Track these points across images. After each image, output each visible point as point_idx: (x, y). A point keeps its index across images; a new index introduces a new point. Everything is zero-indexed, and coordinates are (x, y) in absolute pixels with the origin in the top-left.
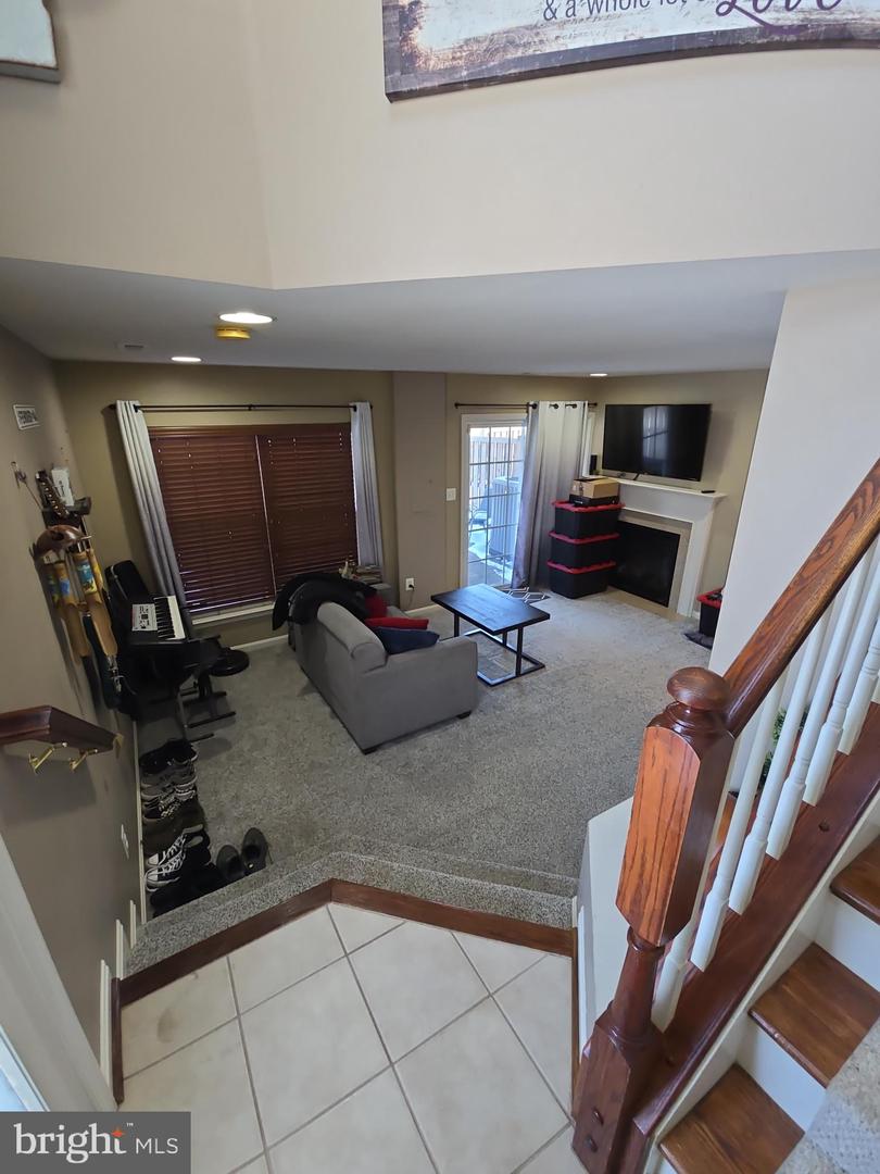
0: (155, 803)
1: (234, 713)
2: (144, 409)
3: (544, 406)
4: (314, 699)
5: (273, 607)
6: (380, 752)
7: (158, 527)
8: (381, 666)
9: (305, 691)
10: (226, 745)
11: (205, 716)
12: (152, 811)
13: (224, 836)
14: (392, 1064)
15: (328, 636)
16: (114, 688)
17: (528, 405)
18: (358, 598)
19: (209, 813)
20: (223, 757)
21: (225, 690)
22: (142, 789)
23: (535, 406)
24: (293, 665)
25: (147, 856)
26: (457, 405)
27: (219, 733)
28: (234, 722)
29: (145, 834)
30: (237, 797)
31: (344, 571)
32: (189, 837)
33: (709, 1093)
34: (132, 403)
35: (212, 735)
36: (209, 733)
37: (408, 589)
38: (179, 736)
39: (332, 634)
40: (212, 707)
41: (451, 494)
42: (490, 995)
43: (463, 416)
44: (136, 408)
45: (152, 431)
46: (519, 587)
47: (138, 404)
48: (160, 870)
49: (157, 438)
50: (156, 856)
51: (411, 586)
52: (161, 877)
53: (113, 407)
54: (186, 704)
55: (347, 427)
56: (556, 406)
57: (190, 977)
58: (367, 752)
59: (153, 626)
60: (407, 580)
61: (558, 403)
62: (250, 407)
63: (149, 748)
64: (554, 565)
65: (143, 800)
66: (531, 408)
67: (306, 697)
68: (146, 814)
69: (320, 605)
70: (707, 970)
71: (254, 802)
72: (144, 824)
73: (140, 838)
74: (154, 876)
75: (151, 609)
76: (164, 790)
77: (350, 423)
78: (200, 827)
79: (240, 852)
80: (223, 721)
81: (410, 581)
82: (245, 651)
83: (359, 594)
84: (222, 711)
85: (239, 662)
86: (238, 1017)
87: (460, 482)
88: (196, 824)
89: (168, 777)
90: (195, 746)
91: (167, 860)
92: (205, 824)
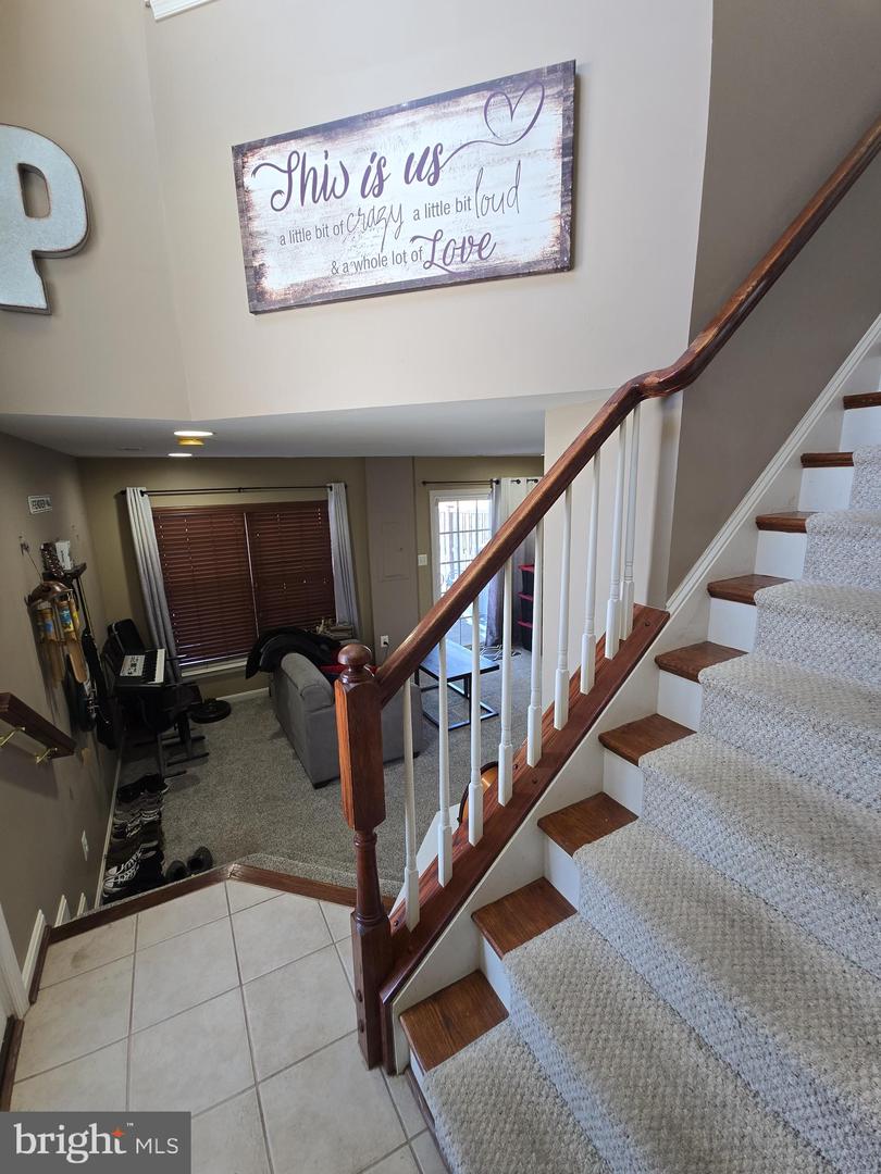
0: (124, 826)
1: (208, 754)
2: (151, 493)
3: (506, 482)
4: (282, 742)
5: (245, 663)
6: (329, 788)
7: (155, 590)
8: (327, 707)
9: (276, 736)
10: (195, 780)
11: (184, 756)
12: (120, 832)
13: (176, 852)
14: (241, 985)
15: (289, 682)
16: (89, 715)
17: (492, 481)
18: (323, 650)
19: (168, 836)
20: (191, 790)
21: (203, 734)
22: (115, 815)
23: (498, 482)
24: (271, 713)
25: (107, 869)
26: (424, 483)
27: (191, 771)
28: (207, 761)
29: (109, 851)
30: (196, 823)
31: (320, 629)
32: (146, 851)
33: (449, 987)
34: (139, 489)
35: (185, 772)
36: (181, 770)
37: (383, 645)
38: (155, 771)
39: (291, 680)
40: (190, 750)
41: (422, 559)
42: (334, 944)
43: (432, 492)
44: (142, 493)
45: (154, 511)
46: (493, 645)
47: (144, 489)
48: (117, 878)
49: (159, 516)
50: (115, 869)
51: (385, 643)
52: (116, 885)
53: (124, 493)
54: (168, 746)
55: (324, 504)
56: (518, 482)
57: (105, 927)
58: (318, 786)
59: (138, 672)
60: (382, 638)
61: (520, 479)
62: (240, 490)
63: (128, 782)
64: (523, 624)
65: (114, 824)
66: (494, 484)
67: (275, 741)
68: (114, 835)
69: (285, 654)
70: (446, 887)
71: (209, 828)
72: (111, 843)
73: (105, 852)
74: (110, 884)
75: (140, 660)
76: (133, 815)
77: (327, 501)
78: (155, 843)
79: (186, 864)
80: (198, 761)
81: (385, 638)
82: (230, 702)
83: (324, 647)
84: (198, 751)
85: (222, 711)
86: (134, 953)
87: (430, 549)
88: (152, 841)
89: (138, 805)
90: (167, 781)
91: (124, 871)
92: (161, 843)
